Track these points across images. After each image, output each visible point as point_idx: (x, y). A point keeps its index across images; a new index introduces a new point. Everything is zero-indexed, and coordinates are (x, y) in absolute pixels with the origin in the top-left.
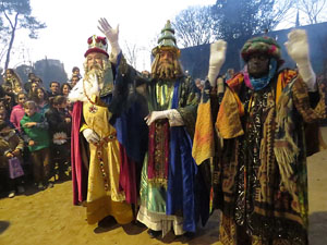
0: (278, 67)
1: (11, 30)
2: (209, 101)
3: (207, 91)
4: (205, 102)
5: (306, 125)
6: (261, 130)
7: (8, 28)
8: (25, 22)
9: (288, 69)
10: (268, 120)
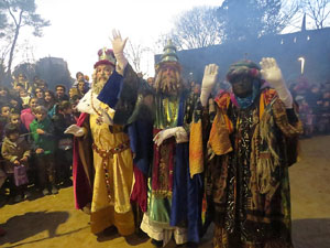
0: (260, 86)
1: (15, 27)
2: (200, 121)
3: (198, 112)
4: (196, 121)
5: (287, 139)
6: (249, 144)
7: (12, 25)
8: (30, 20)
9: (269, 88)
10: (255, 135)
